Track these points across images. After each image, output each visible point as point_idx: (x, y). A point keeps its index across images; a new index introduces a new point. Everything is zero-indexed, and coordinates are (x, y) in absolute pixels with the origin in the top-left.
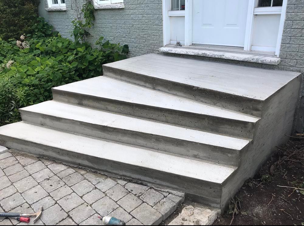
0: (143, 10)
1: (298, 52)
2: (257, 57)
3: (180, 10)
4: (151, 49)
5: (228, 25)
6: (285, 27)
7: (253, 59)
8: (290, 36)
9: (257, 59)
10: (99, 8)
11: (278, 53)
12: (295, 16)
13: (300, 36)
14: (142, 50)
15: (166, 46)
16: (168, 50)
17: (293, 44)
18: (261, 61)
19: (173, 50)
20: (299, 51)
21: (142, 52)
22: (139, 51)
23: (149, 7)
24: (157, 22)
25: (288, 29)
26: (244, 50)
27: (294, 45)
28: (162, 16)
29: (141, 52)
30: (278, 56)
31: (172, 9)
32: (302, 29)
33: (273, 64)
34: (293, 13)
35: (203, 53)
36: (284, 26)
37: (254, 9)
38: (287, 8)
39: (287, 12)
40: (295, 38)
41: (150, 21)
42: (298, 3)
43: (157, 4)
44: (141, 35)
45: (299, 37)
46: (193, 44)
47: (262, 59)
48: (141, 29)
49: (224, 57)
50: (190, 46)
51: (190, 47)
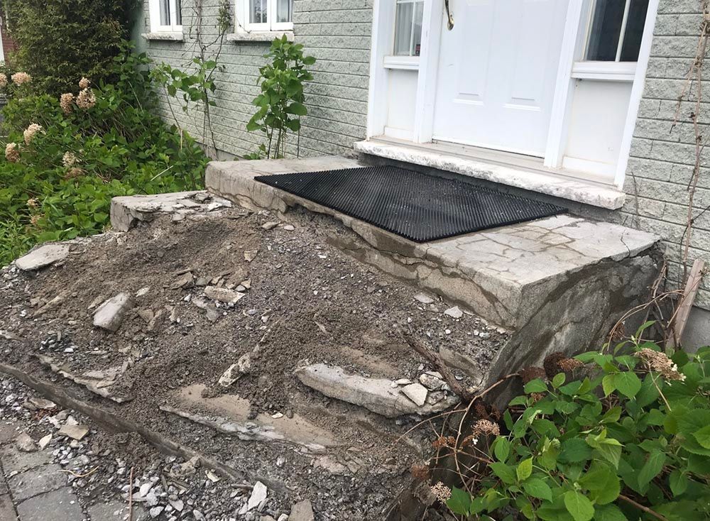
0: (332, 49)
1: (669, 182)
2: (570, 184)
3: (413, 55)
4: (339, 143)
5: (516, 100)
6: (642, 116)
7: (557, 189)
8: (651, 139)
9: (567, 189)
10: (242, 38)
11: (620, 180)
12: (667, 86)
13: (677, 140)
14: (322, 145)
15: (372, 139)
16: (371, 149)
17: (658, 160)
18: (576, 196)
19: (384, 149)
20: (671, 180)
21: (322, 149)
22: (315, 146)
23: (343, 42)
24: (357, 79)
25: (648, 121)
26: (545, 165)
27: (660, 163)
28: (369, 67)
29: (319, 147)
30: (621, 188)
31: (396, 52)
32: (684, 122)
33: (604, 206)
34: (663, 80)
35: (446, 164)
36: (639, 111)
37: (573, 64)
38: (649, 65)
39: (647, 76)
40: (664, 144)
41: (344, 77)
42: (677, 55)
43: (360, 38)
44: (322, 108)
45: (674, 144)
46: (433, 141)
47: (579, 192)
48: (322, 93)
49: (491, 178)
50: (424, 143)
51: (424, 146)
